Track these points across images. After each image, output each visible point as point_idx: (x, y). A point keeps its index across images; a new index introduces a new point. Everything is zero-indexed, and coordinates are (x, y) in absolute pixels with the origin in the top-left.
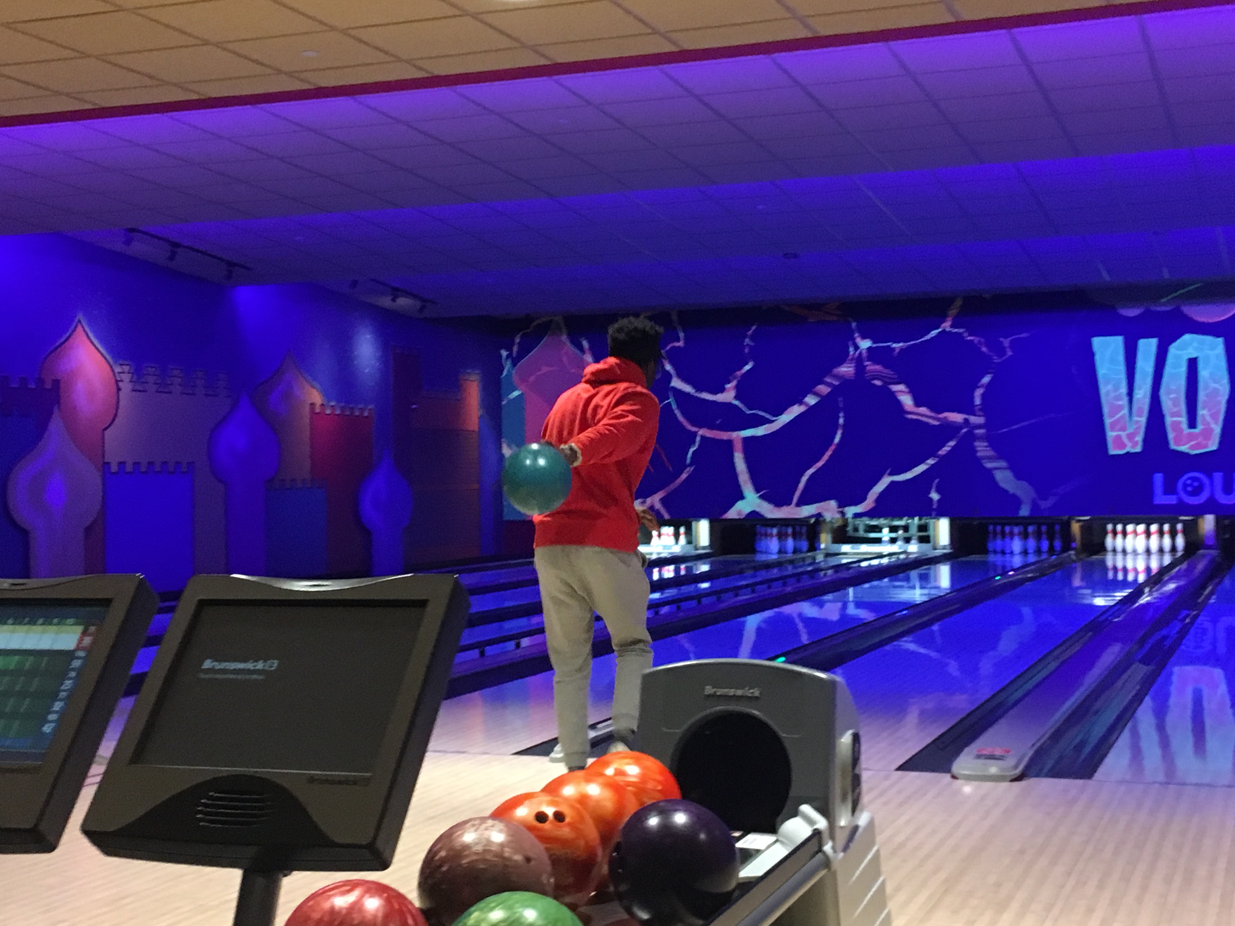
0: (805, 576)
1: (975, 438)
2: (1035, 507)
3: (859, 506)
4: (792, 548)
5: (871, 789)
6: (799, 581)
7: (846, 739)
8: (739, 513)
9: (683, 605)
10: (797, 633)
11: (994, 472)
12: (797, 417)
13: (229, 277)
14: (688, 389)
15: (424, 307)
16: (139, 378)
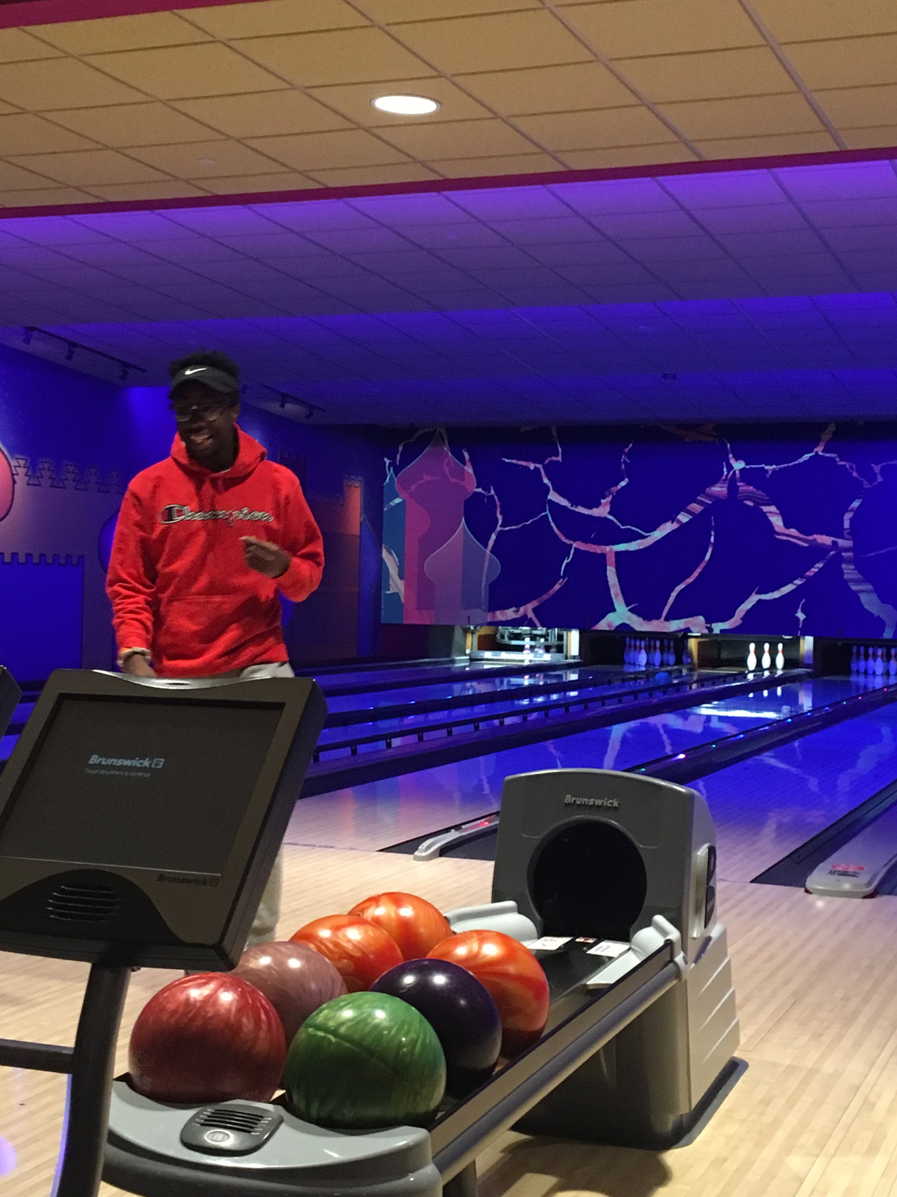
0: (671, 689)
1: (842, 560)
3: (726, 623)
4: (660, 661)
5: (723, 902)
6: (665, 693)
7: (702, 852)
8: (609, 625)
9: (552, 712)
10: (662, 744)
11: (859, 594)
12: (668, 534)
13: (124, 377)
14: (563, 502)
15: (311, 414)
16: (34, 471)
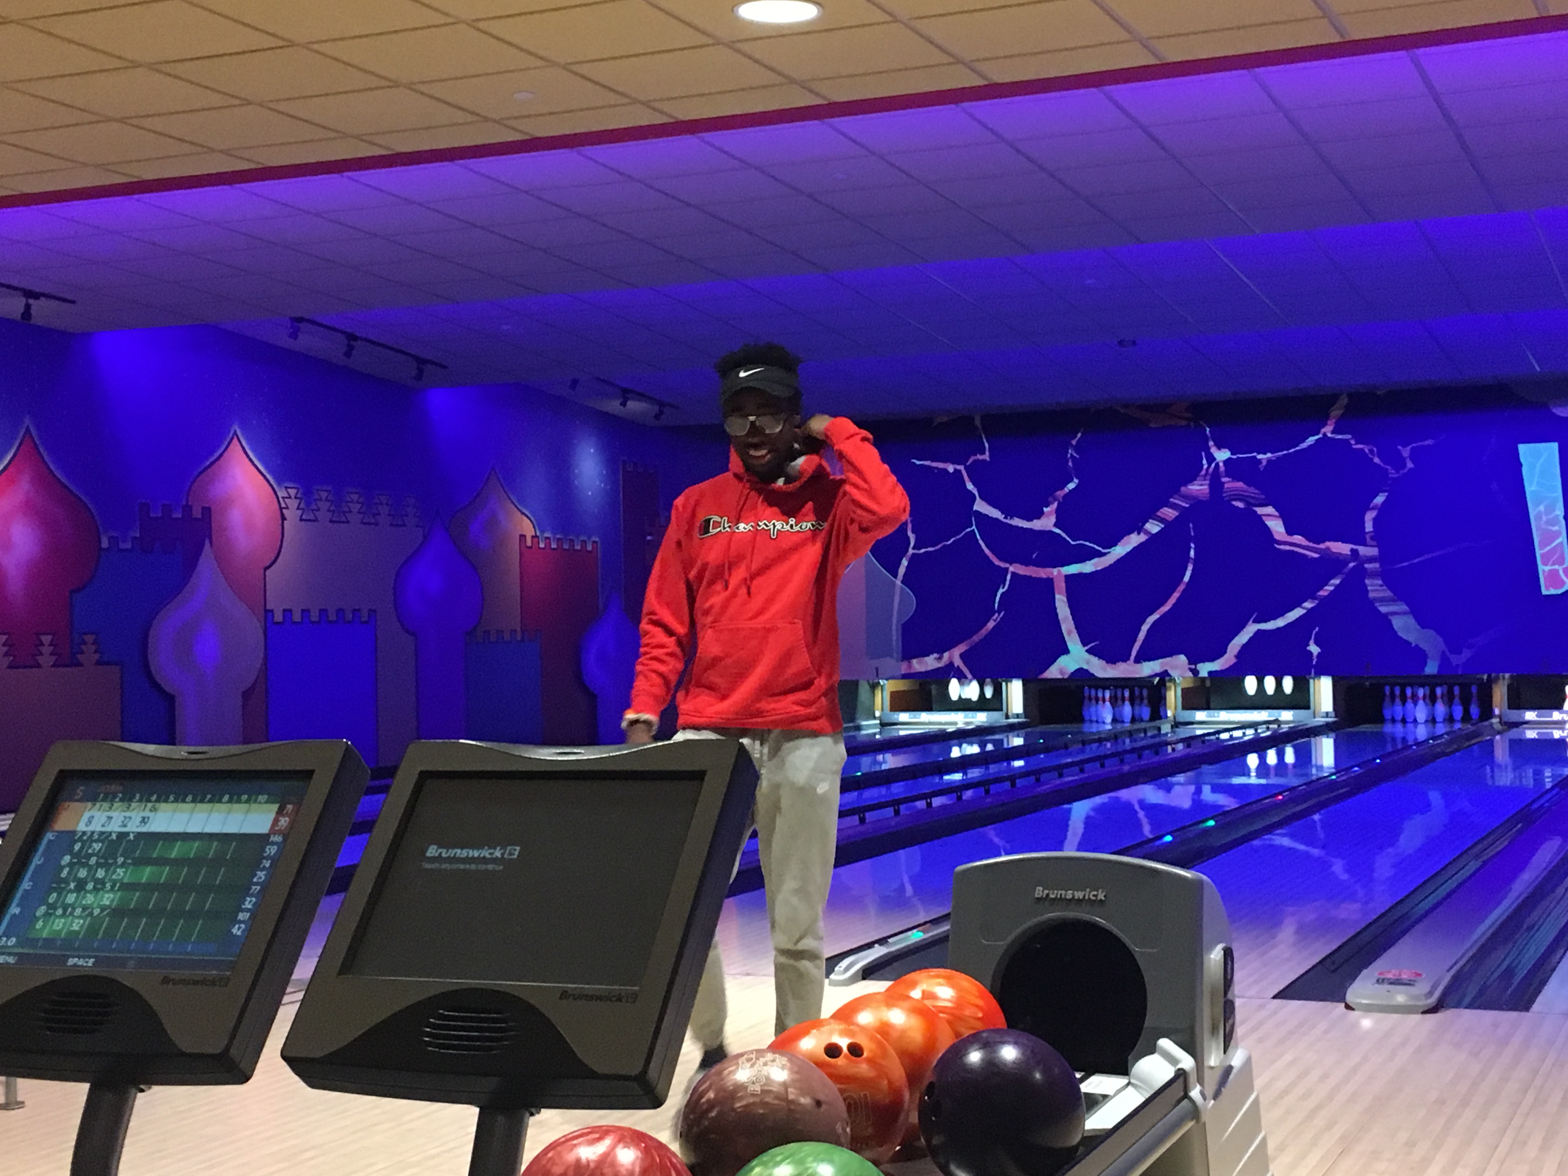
0: (1147, 752)
1: (1365, 573)
2: (1444, 663)
3: (1216, 662)
4: (1130, 716)
6: (1140, 757)
7: (1216, 955)
8: (1062, 671)
9: (993, 788)
10: (1139, 825)
11: (1390, 617)
12: (1135, 548)
13: (419, 377)
14: (995, 513)
15: (661, 412)
16: (308, 504)
